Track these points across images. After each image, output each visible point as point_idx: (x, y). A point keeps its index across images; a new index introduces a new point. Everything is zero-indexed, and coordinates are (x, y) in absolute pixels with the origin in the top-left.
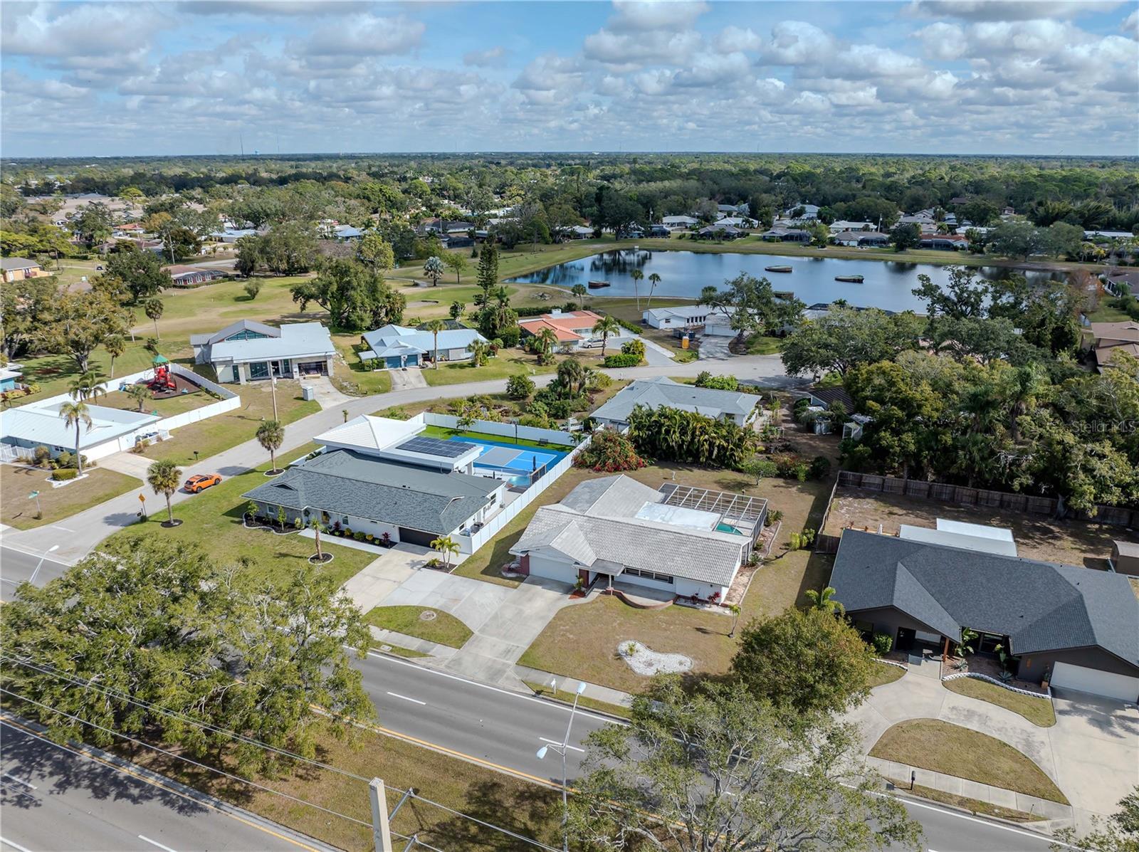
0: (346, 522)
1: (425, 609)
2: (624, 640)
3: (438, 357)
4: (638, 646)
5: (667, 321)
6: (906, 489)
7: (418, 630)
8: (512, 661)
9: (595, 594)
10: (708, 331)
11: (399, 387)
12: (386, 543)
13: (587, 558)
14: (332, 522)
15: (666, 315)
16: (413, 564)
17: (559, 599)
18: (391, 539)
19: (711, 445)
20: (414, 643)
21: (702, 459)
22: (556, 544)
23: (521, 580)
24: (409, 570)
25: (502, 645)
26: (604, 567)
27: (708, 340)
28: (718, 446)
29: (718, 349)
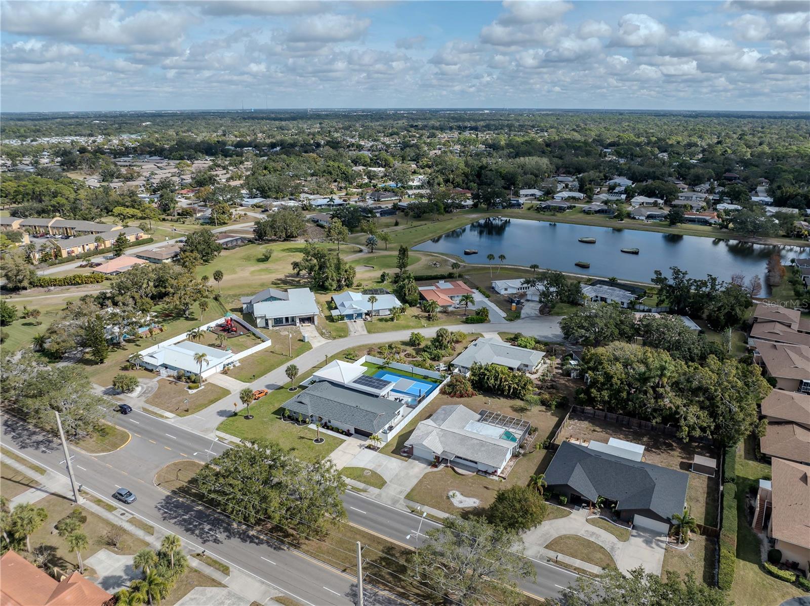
0: (330, 422)
1: (366, 469)
2: (452, 490)
3: (373, 314)
4: (457, 493)
5: (506, 289)
6: (605, 417)
7: (363, 480)
8: (402, 497)
9: (442, 466)
10: (529, 297)
11: (352, 334)
12: (348, 434)
13: (439, 452)
14: (323, 422)
15: (505, 286)
16: (361, 446)
17: (425, 468)
18: (351, 432)
19: (510, 387)
20: (361, 485)
21: (505, 393)
22: (425, 443)
23: (409, 457)
24: (358, 449)
25: (399, 489)
26: (446, 455)
27: (528, 304)
28: (513, 388)
29: (533, 311)
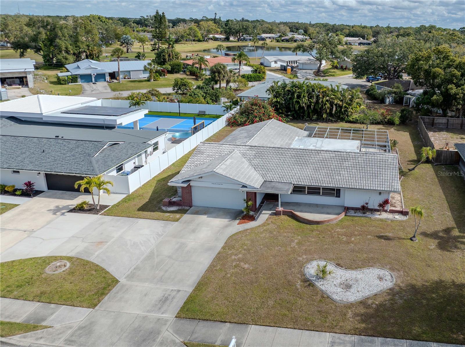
5: (276, 62)
9: (265, 216)
13: (255, 181)
15: (274, 59)
19: (331, 104)
21: (324, 116)
22: (221, 170)
26: (273, 188)
27: (301, 71)
28: (336, 105)
29: (308, 74)
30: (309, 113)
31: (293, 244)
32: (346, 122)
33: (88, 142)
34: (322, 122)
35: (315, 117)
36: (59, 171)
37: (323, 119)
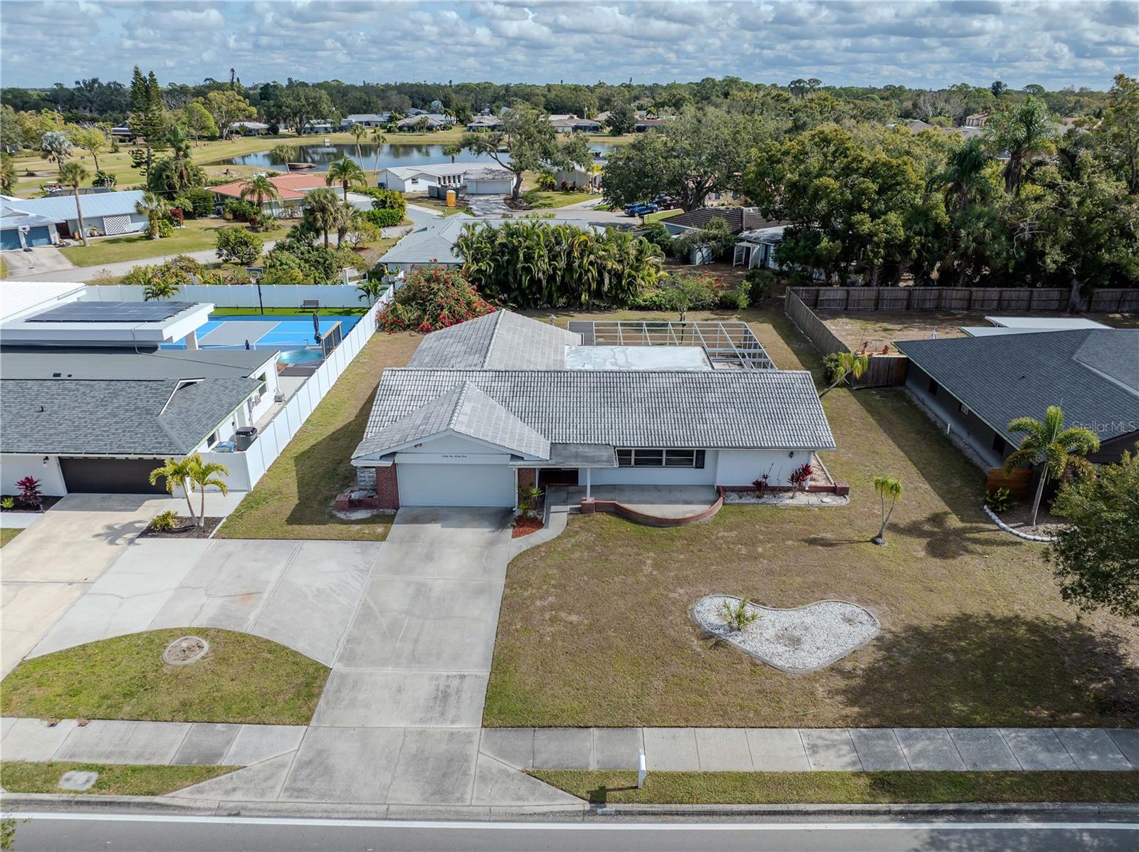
1: (173, 633)
2: (695, 599)
4: (734, 606)
5: (414, 181)
6: (878, 300)
7: (165, 698)
8: (467, 719)
9: (558, 518)
10: (472, 188)
11: (22, 272)
12: (31, 501)
15: (411, 173)
16: (112, 535)
17: (492, 543)
18: (44, 490)
19: (601, 270)
21: (585, 297)
22: (461, 424)
23: (389, 520)
24: (105, 550)
25: (422, 685)
26: (576, 456)
27: (476, 198)
28: (609, 272)
29: (493, 205)
30: (550, 294)
31: (647, 569)
32: (630, 309)
33: (133, 384)
34: (580, 312)
35: (562, 301)
36: (96, 450)
37: (581, 304)
